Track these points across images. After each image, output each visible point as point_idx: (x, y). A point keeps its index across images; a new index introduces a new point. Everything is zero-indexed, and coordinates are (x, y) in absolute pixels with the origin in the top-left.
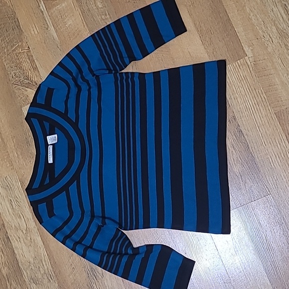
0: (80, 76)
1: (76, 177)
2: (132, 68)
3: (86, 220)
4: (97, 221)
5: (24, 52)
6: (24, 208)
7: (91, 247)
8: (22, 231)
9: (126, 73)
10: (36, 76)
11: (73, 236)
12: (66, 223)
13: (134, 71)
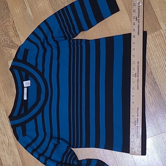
0: (46, 41)
1: (42, 110)
2: (81, 36)
3: (47, 139)
4: (54, 141)
5: (10, 25)
6: (8, 129)
7: (50, 158)
8: (6, 145)
9: (76, 39)
10: (18, 41)
11: (39, 150)
12: (34, 141)
13: (82, 38)
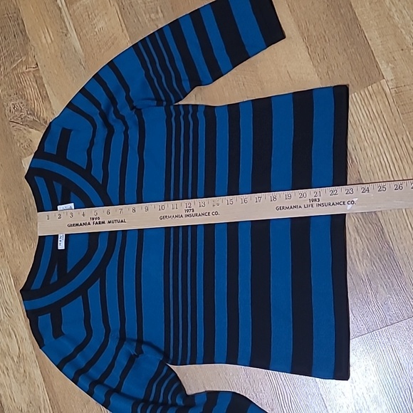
0: (112, 109)
1: (100, 273)
2: (197, 97)
3: (112, 344)
4: (129, 348)
5: (30, 71)
6: (17, 320)
7: (117, 390)
8: (12, 358)
9: (184, 106)
10: (46, 109)
11: (91, 371)
12: (80, 348)
13: (198, 103)
